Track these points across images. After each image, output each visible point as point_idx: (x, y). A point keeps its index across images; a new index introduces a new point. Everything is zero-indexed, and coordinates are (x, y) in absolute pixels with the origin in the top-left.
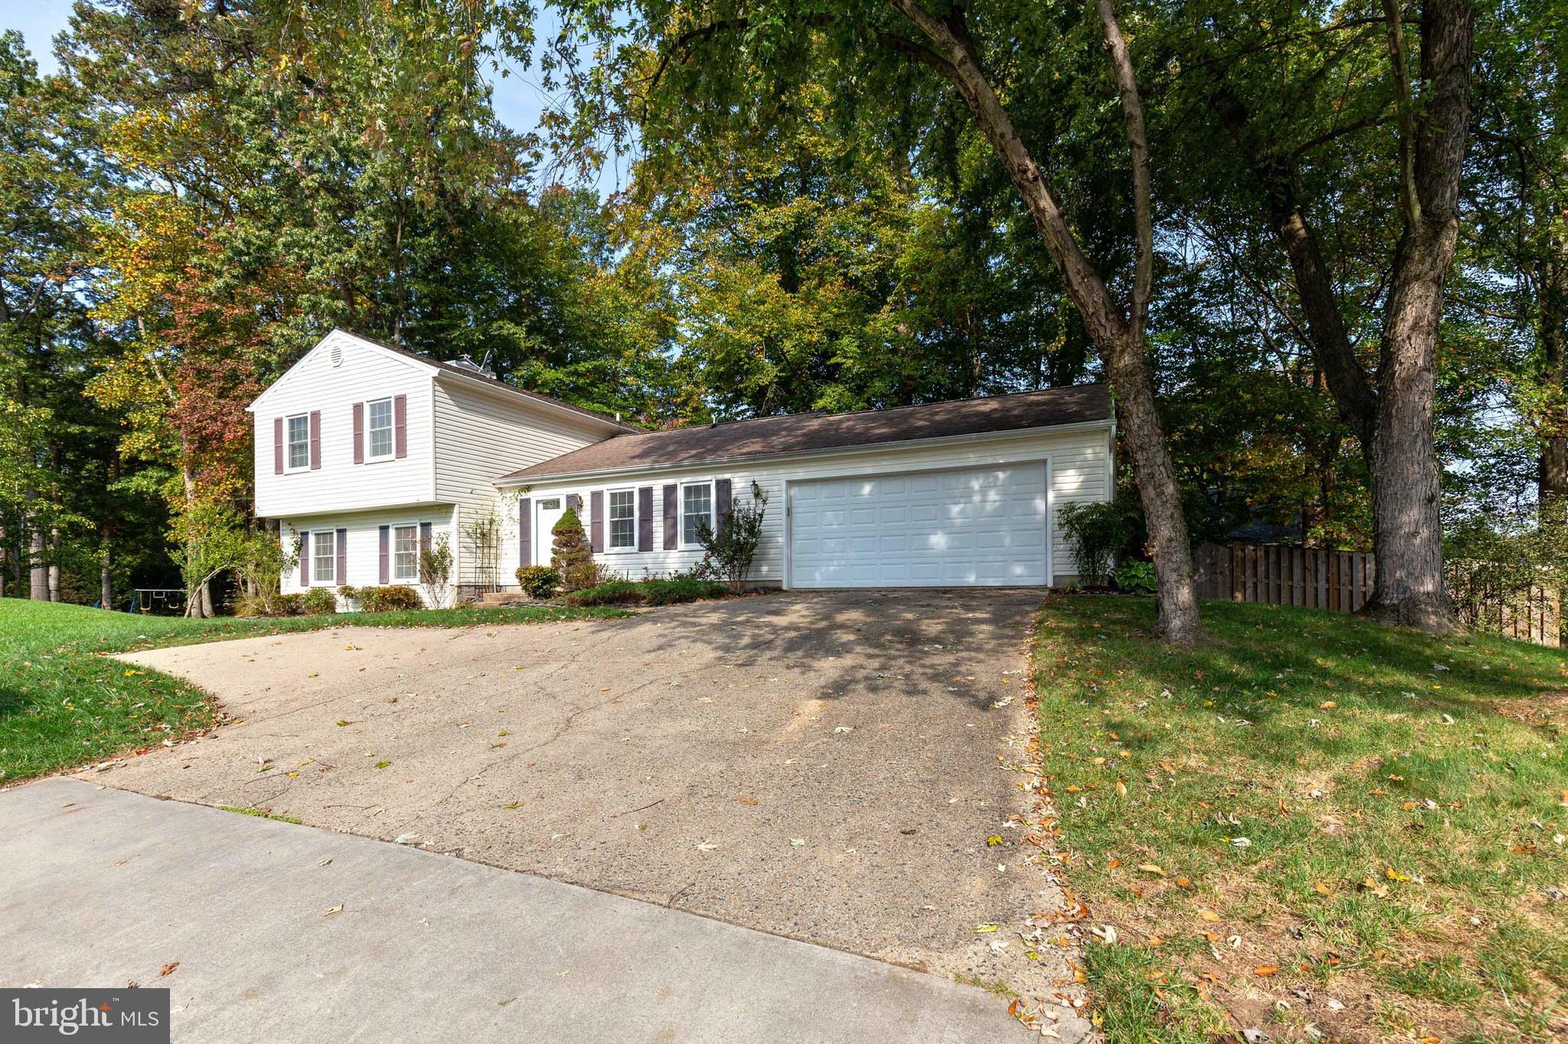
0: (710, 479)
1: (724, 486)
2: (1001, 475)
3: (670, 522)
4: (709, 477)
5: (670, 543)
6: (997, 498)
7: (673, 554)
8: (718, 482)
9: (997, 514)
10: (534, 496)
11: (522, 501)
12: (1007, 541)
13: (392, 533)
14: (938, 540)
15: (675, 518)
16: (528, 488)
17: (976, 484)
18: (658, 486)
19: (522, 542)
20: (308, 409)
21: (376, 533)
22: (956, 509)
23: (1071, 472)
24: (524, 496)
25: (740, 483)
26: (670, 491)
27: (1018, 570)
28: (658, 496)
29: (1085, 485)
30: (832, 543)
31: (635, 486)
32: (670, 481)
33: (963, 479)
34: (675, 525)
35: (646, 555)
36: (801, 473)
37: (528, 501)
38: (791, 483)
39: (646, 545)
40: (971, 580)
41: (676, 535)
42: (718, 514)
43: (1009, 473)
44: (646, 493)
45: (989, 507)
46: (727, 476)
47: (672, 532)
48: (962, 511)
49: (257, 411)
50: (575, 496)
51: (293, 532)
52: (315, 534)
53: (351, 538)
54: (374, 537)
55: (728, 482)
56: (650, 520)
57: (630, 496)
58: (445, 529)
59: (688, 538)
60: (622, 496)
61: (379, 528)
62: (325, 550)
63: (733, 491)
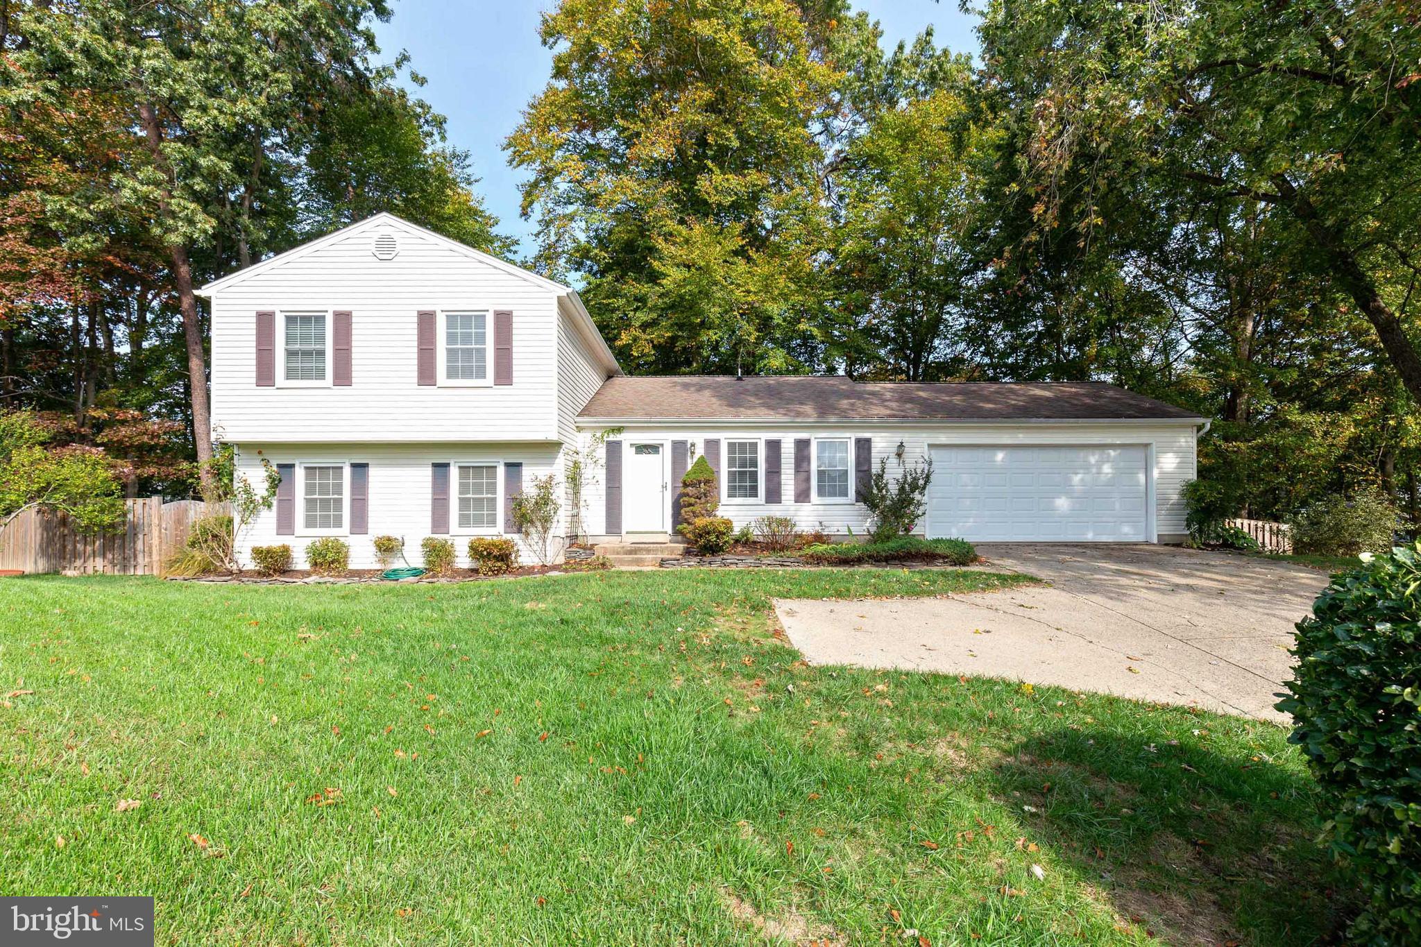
0: (848, 437)
1: (864, 446)
2: (1112, 453)
3: (802, 475)
4: (848, 435)
5: (802, 496)
6: (1109, 471)
7: (806, 507)
8: (858, 441)
9: (1111, 483)
10: (628, 439)
11: (609, 444)
12: (1117, 506)
13: (454, 472)
14: (1062, 503)
15: (808, 472)
16: (620, 430)
17: (1093, 459)
18: (788, 439)
19: (608, 488)
20: (329, 305)
21: (427, 472)
22: (1076, 479)
23: (1170, 455)
24: (612, 438)
25: (882, 443)
26: (802, 446)
27: (1126, 529)
28: (788, 448)
29: (1181, 465)
30: (968, 502)
31: (761, 438)
32: (803, 435)
33: (1082, 454)
34: (808, 479)
35: (773, 506)
36: (943, 438)
37: (619, 443)
38: (931, 446)
39: (774, 495)
40: (1090, 537)
41: (808, 488)
42: (858, 471)
43: (1118, 451)
44: (774, 446)
45: (1103, 477)
46: (867, 435)
47: (804, 486)
48: (1082, 480)
49: (220, 295)
50: (684, 443)
51: (266, 463)
52: (306, 468)
53: (378, 476)
54: (422, 476)
55: (868, 441)
56: (778, 473)
57: (754, 446)
58: (542, 472)
59: (821, 493)
60: (742, 445)
61: (435, 465)
62: (324, 489)
63: (873, 450)
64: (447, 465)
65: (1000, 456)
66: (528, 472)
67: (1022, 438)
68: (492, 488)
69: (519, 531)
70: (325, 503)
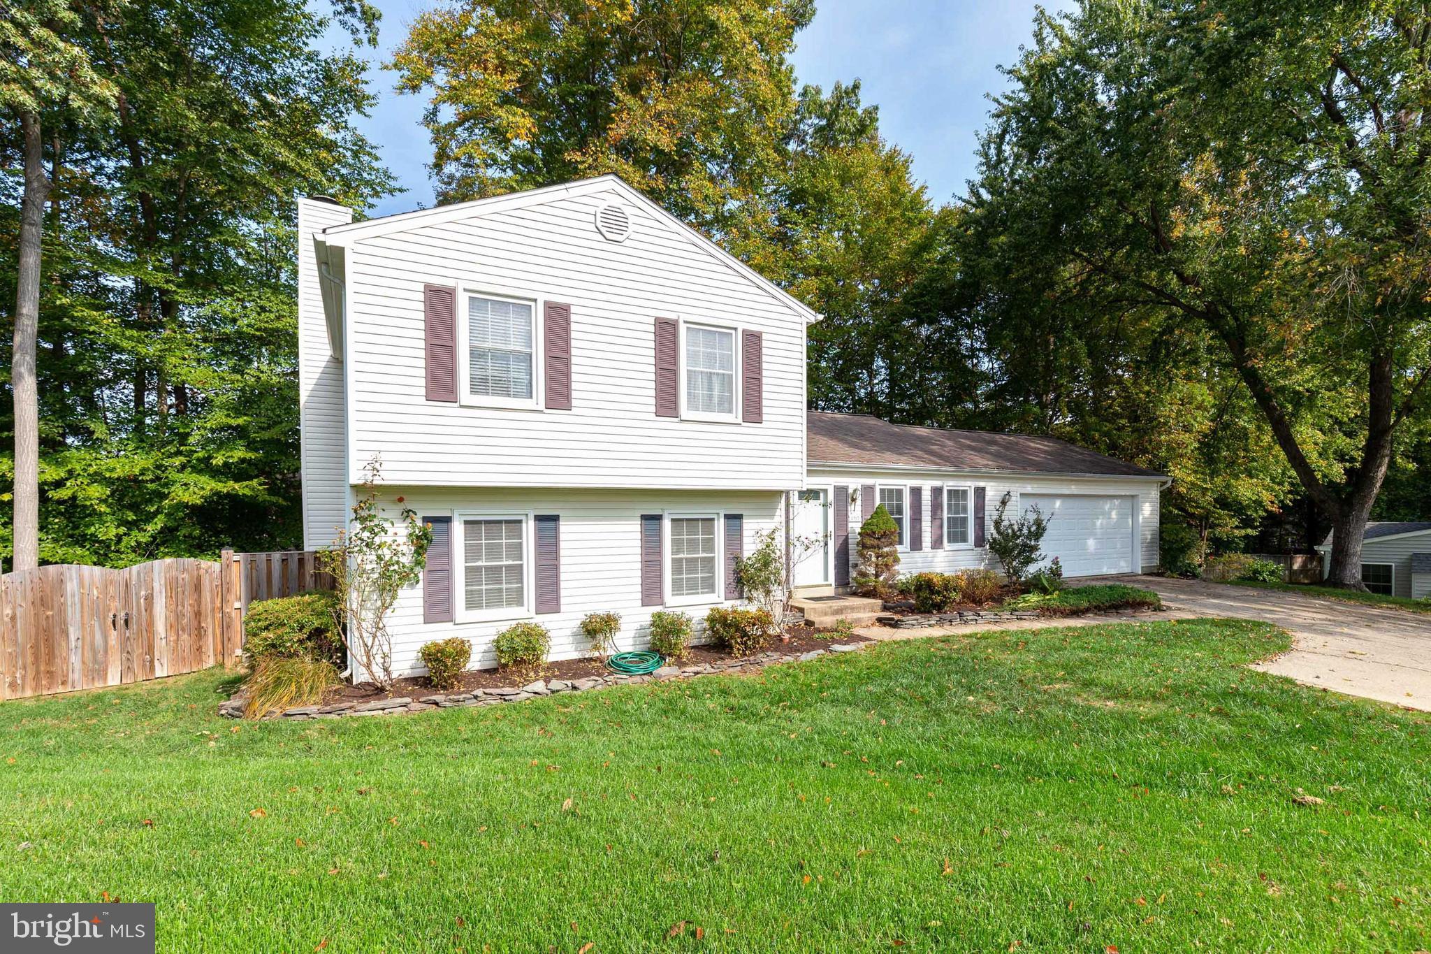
0: (969, 485)
1: (980, 494)
2: (1118, 503)
3: (937, 522)
4: (969, 483)
5: (937, 544)
6: (1115, 517)
7: (940, 554)
8: (976, 489)
9: (1115, 527)
13: (667, 527)
15: (942, 519)
18: (927, 486)
20: (538, 292)
21: (635, 527)
22: (1098, 523)
23: (1146, 505)
25: (993, 491)
26: (937, 492)
28: (926, 496)
31: (906, 484)
32: (937, 483)
34: (941, 526)
35: (917, 554)
36: (1031, 488)
38: (1021, 495)
39: (916, 543)
41: (941, 536)
42: (975, 518)
44: (916, 492)
45: (1111, 521)
46: (981, 484)
47: (938, 532)
48: (1101, 524)
49: (360, 248)
50: (845, 489)
51: (407, 514)
52: (466, 522)
53: (571, 532)
54: (628, 531)
55: (983, 489)
56: (920, 520)
57: (900, 492)
58: (766, 525)
59: (949, 541)
60: (891, 491)
61: (645, 518)
62: (493, 551)
63: (987, 499)
64: (659, 518)
65: (1058, 503)
66: (750, 526)
67: (1073, 489)
68: (709, 545)
69: (741, 597)
70: (494, 572)
